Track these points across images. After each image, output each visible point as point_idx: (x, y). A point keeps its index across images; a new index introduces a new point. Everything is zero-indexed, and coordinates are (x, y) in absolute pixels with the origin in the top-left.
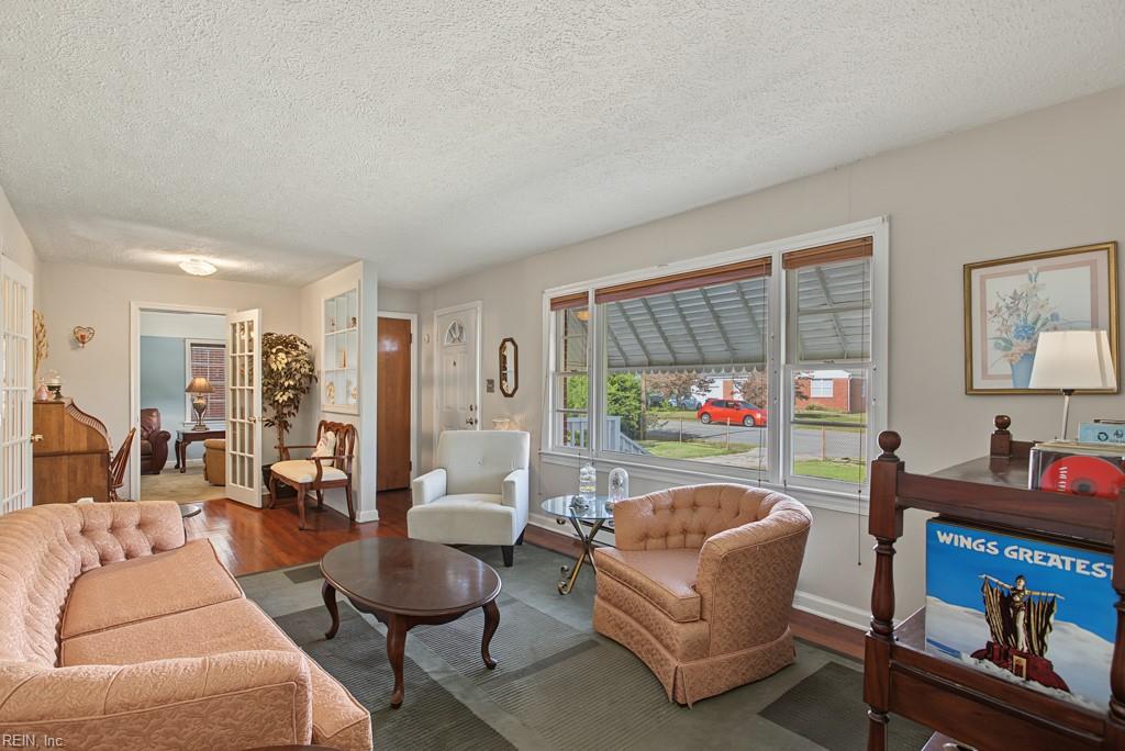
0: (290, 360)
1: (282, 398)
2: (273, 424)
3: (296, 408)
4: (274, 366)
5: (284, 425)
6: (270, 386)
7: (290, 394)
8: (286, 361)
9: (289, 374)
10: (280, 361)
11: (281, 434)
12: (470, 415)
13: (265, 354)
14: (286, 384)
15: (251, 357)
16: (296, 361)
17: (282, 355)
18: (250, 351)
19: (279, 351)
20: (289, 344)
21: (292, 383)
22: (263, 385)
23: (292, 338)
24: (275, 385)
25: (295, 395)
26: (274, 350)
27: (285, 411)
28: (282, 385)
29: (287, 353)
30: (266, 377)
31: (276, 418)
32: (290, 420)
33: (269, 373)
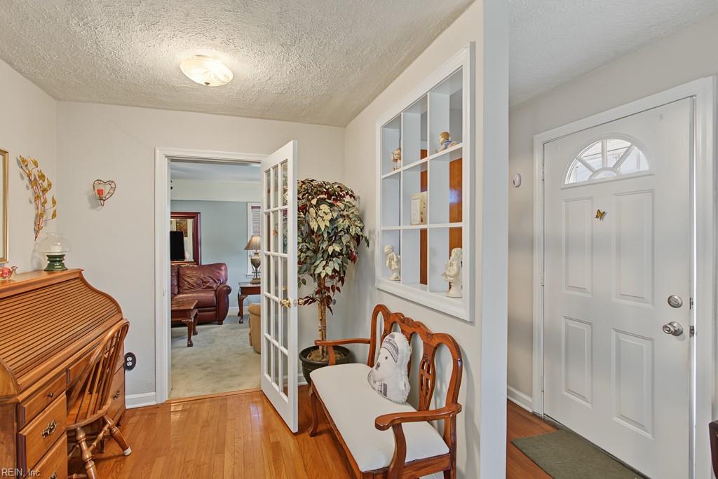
0: (335, 215)
1: (325, 269)
2: (314, 300)
3: (342, 280)
4: (314, 225)
5: (326, 302)
6: (309, 253)
7: (335, 264)
8: (329, 217)
9: (334, 236)
10: (322, 218)
11: (323, 313)
12: (676, 317)
13: (303, 209)
14: (330, 250)
15: (285, 212)
16: (342, 216)
17: (324, 207)
18: (285, 204)
19: (320, 202)
20: (334, 195)
21: (338, 249)
22: (301, 251)
23: (336, 186)
24: (316, 251)
25: (341, 266)
26: (314, 202)
27: (328, 284)
28: (325, 251)
29: (331, 205)
30: (304, 241)
31: (317, 293)
32: (334, 296)
33: (308, 235)
